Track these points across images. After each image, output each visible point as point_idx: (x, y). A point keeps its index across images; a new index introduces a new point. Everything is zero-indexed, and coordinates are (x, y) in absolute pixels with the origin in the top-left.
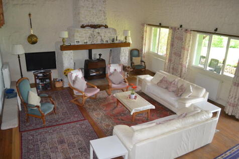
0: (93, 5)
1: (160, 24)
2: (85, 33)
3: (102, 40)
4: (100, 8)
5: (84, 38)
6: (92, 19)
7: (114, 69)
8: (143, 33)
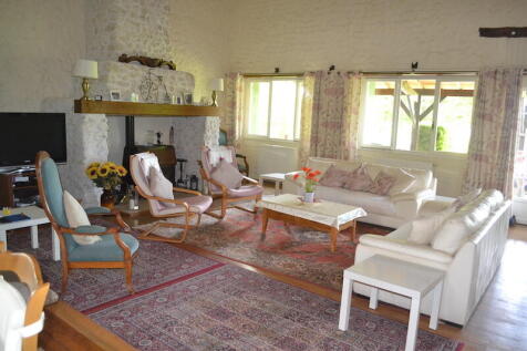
0: (144, 11)
1: (277, 70)
2: (132, 76)
3: (167, 97)
4: (159, 22)
5: (129, 88)
6: (142, 43)
7: (218, 157)
8: (234, 92)
